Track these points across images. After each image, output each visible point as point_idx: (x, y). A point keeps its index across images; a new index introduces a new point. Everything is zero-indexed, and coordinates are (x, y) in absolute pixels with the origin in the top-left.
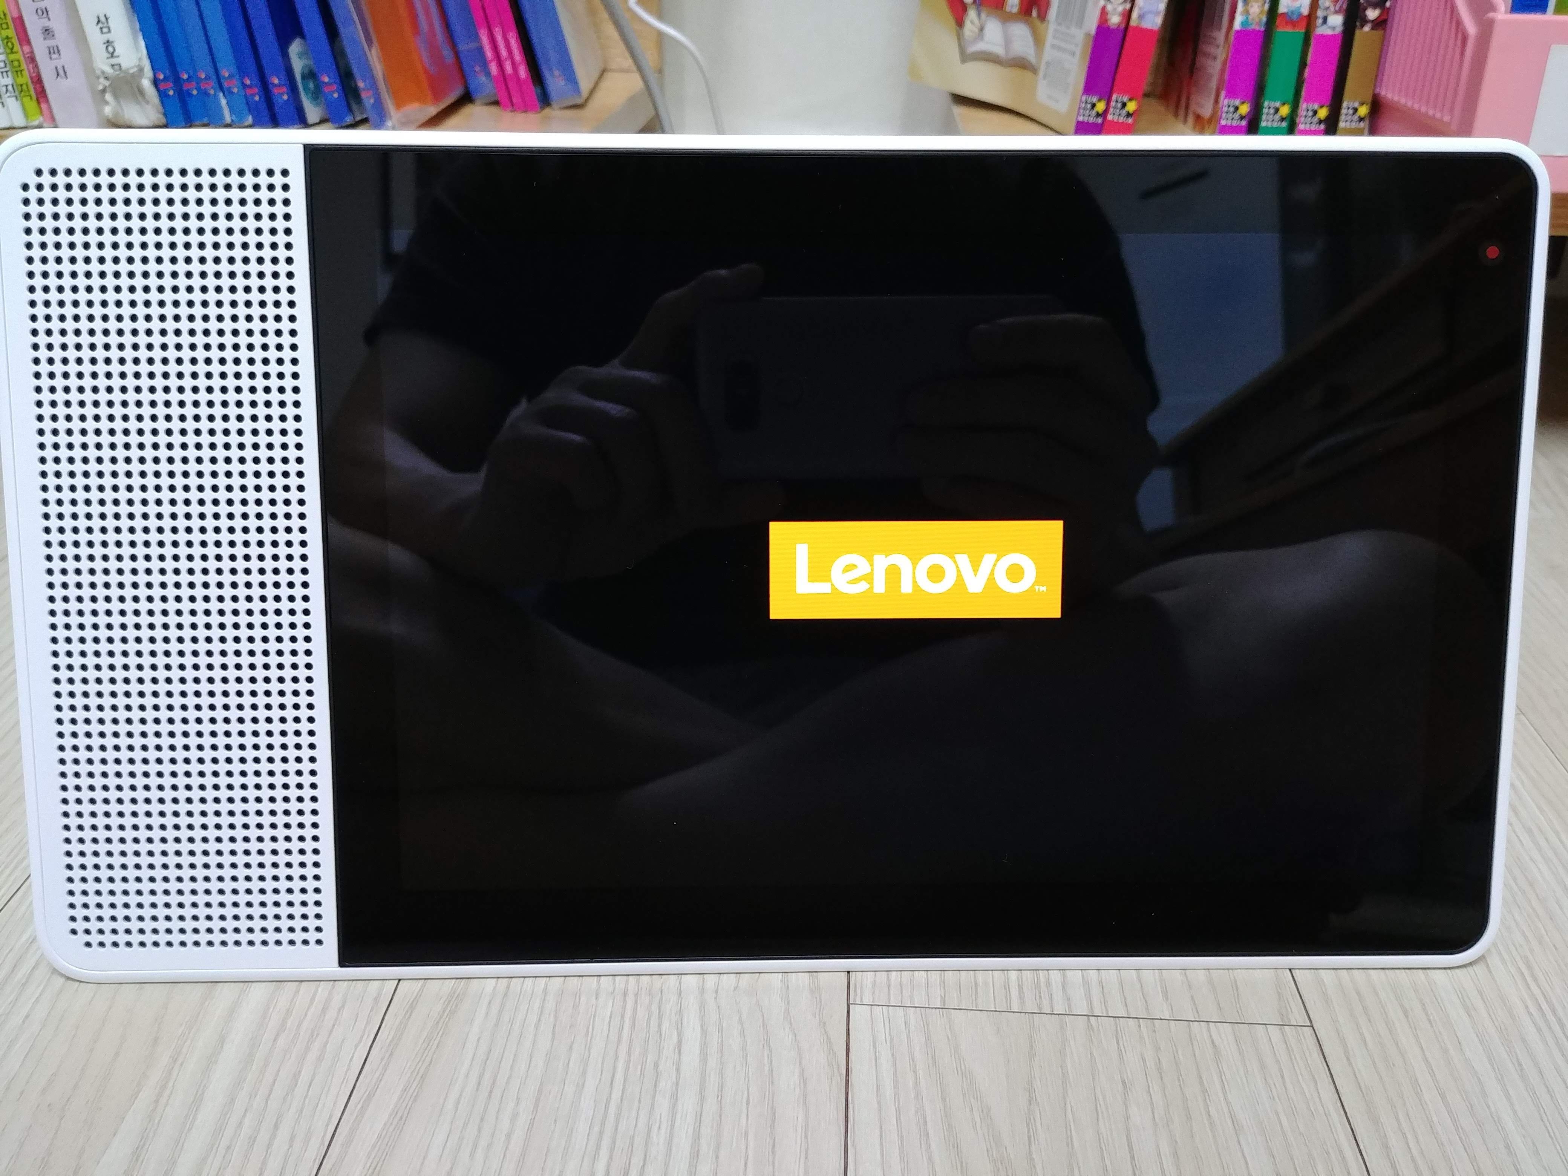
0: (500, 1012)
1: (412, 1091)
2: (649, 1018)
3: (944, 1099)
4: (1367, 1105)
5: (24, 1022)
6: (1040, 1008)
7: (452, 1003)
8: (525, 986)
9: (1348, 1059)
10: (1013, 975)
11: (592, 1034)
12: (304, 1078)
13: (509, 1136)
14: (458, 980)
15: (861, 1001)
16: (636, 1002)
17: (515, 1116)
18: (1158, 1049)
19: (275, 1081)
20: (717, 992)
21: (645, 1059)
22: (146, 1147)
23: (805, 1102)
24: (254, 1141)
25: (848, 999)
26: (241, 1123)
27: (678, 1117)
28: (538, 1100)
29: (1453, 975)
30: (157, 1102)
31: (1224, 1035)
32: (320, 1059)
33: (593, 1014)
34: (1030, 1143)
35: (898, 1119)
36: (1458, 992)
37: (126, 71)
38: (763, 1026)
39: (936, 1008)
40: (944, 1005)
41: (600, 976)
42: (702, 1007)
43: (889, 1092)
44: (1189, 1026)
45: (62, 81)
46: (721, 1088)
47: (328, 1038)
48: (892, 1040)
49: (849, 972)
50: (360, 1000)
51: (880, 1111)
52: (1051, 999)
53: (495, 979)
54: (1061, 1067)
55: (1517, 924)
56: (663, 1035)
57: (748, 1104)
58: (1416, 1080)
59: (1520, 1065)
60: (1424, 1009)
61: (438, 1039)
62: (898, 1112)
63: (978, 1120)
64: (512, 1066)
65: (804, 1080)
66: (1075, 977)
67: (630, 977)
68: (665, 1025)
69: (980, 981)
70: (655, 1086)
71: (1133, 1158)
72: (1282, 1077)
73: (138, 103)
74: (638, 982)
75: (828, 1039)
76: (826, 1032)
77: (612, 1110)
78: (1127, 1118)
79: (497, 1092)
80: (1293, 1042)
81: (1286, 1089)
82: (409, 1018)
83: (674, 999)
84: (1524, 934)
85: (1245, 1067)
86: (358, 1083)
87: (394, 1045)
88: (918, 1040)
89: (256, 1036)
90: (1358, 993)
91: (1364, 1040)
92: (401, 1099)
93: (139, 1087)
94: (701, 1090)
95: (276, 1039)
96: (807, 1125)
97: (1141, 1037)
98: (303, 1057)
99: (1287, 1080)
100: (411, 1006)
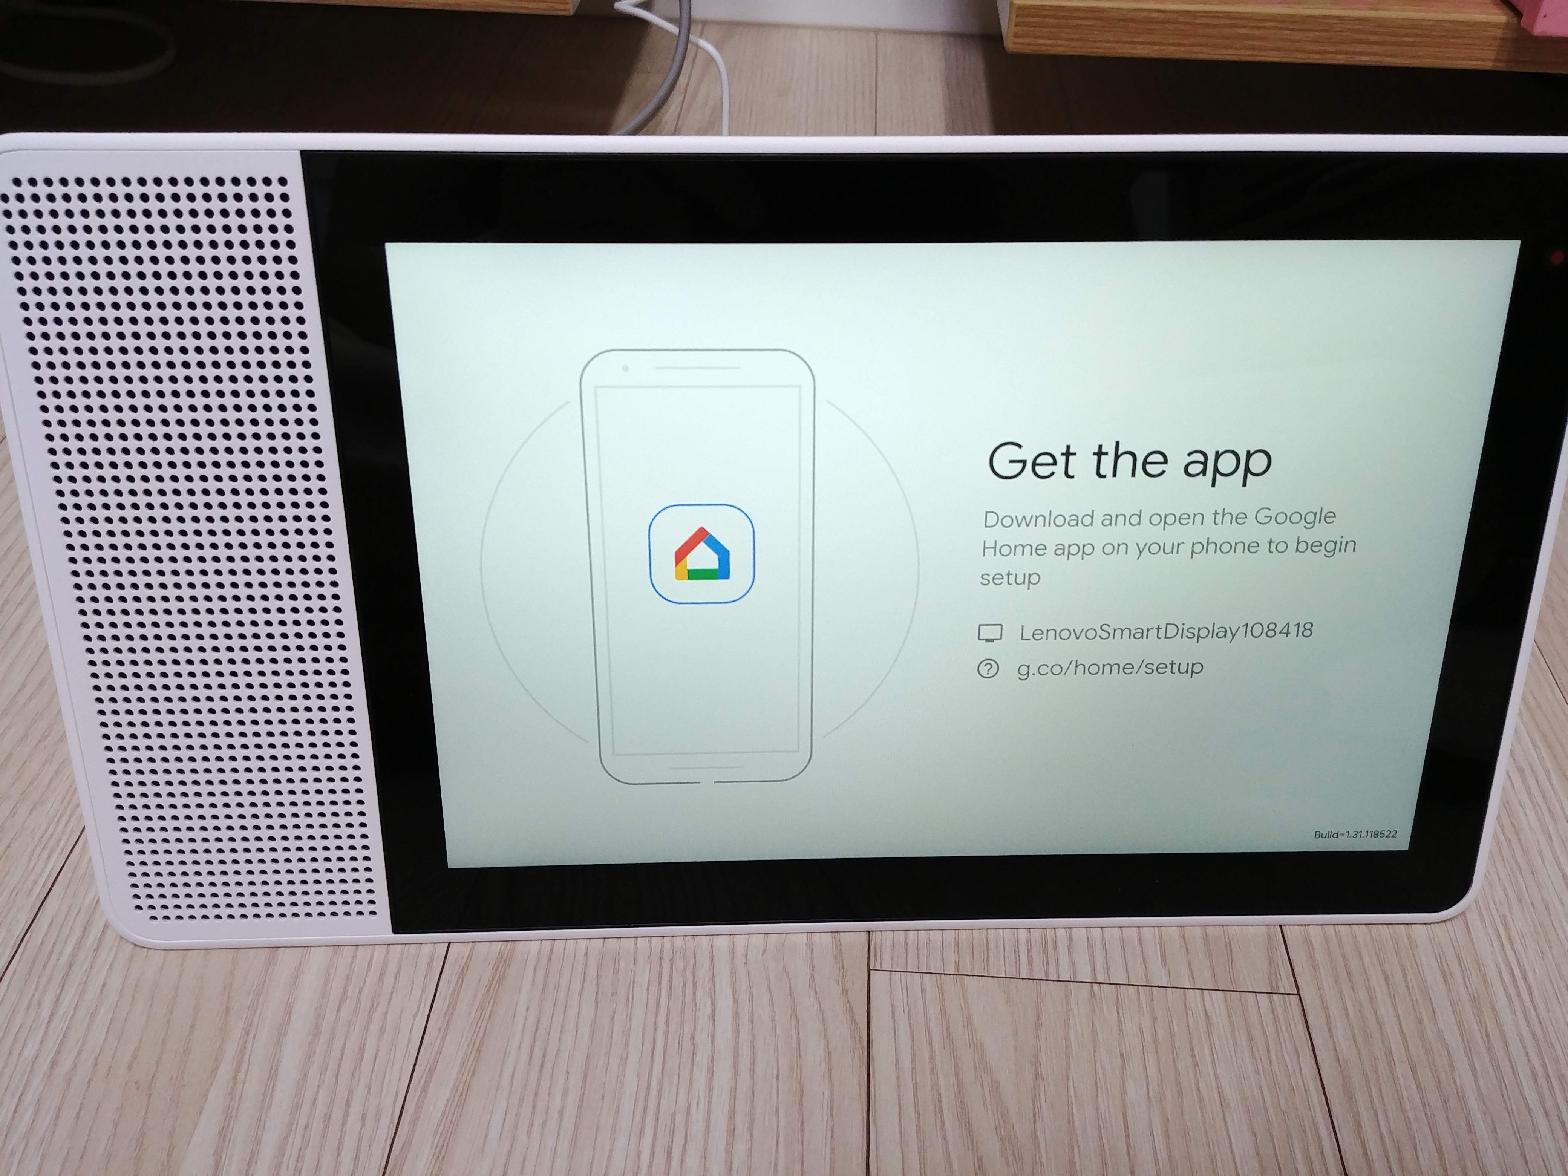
0: (546, 978)
1: (469, 1064)
2: (684, 985)
3: (957, 1075)
4: (1343, 1079)
5: (101, 990)
6: (1047, 974)
7: (500, 968)
8: (566, 948)
9: (1330, 1030)
10: (1023, 937)
11: (632, 1003)
12: (369, 1053)
13: (561, 1113)
14: (504, 943)
16: (671, 967)
17: (565, 1092)
18: (1155, 1019)
19: (342, 1056)
20: (746, 956)
21: (682, 1030)
22: (230, 1127)
23: (830, 1077)
24: (329, 1119)
25: (869, 965)
26: (315, 1101)
27: (715, 1092)
28: (585, 1075)
29: (1433, 932)
30: (235, 1078)
31: (1217, 1004)
32: (382, 1031)
33: (632, 980)
34: (1035, 1121)
35: (915, 1095)
36: (1438, 956)
38: (790, 994)
39: (950, 974)
40: (958, 970)
41: (637, 938)
42: (733, 972)
43: (907, 1065)
44: (1185, 994)
46: (753, 1061)
47: (388, 1008)
48: (909, 1010)
49: (869, 932)
50: (414, 965)
51: (899, 1086)
52: (1058, 964)
54: (1065, 1039)
55: (1499, 878)
56: (698, 1004)
57: (778, 1078)
58: (1391, 1052)
59: (1488, 1036)
60: (1405, 975)
61: (490, 1008)
62: (915, 1085)
63: (988, 1097)
64: (560, 1038)
66: (1081, 939)
67: (665, 939)
68: (700, 993)
69: (992, 944)
71: (1127, 1136)
72: (1268, 1050)
74: (672, 945)
75: (851, 1008)
76: (848, 1002)
77: (654, 1086)
78: (1124, 1093)
79: (548, 1066)
80: (1280, 1011)
81: (1270, 1062)
82: (461, 984)
83: (707, 963)
84: (1505, 890)
85: (1234, 1037)
86: (419, 1057)
87: (450, 1014)
88: (934, 1010)
89: (321, 1006)
90: (1344, 957)
91: (1346, 1010)
92: (460, 1073)
93: (217, 1062)
94: (735, 1063)
95: (339, 1009)
96: (832, 1101)
97: (1140, 1005)
98: (366, 1029)
99: (1273, 1053)
100: (462, 972)
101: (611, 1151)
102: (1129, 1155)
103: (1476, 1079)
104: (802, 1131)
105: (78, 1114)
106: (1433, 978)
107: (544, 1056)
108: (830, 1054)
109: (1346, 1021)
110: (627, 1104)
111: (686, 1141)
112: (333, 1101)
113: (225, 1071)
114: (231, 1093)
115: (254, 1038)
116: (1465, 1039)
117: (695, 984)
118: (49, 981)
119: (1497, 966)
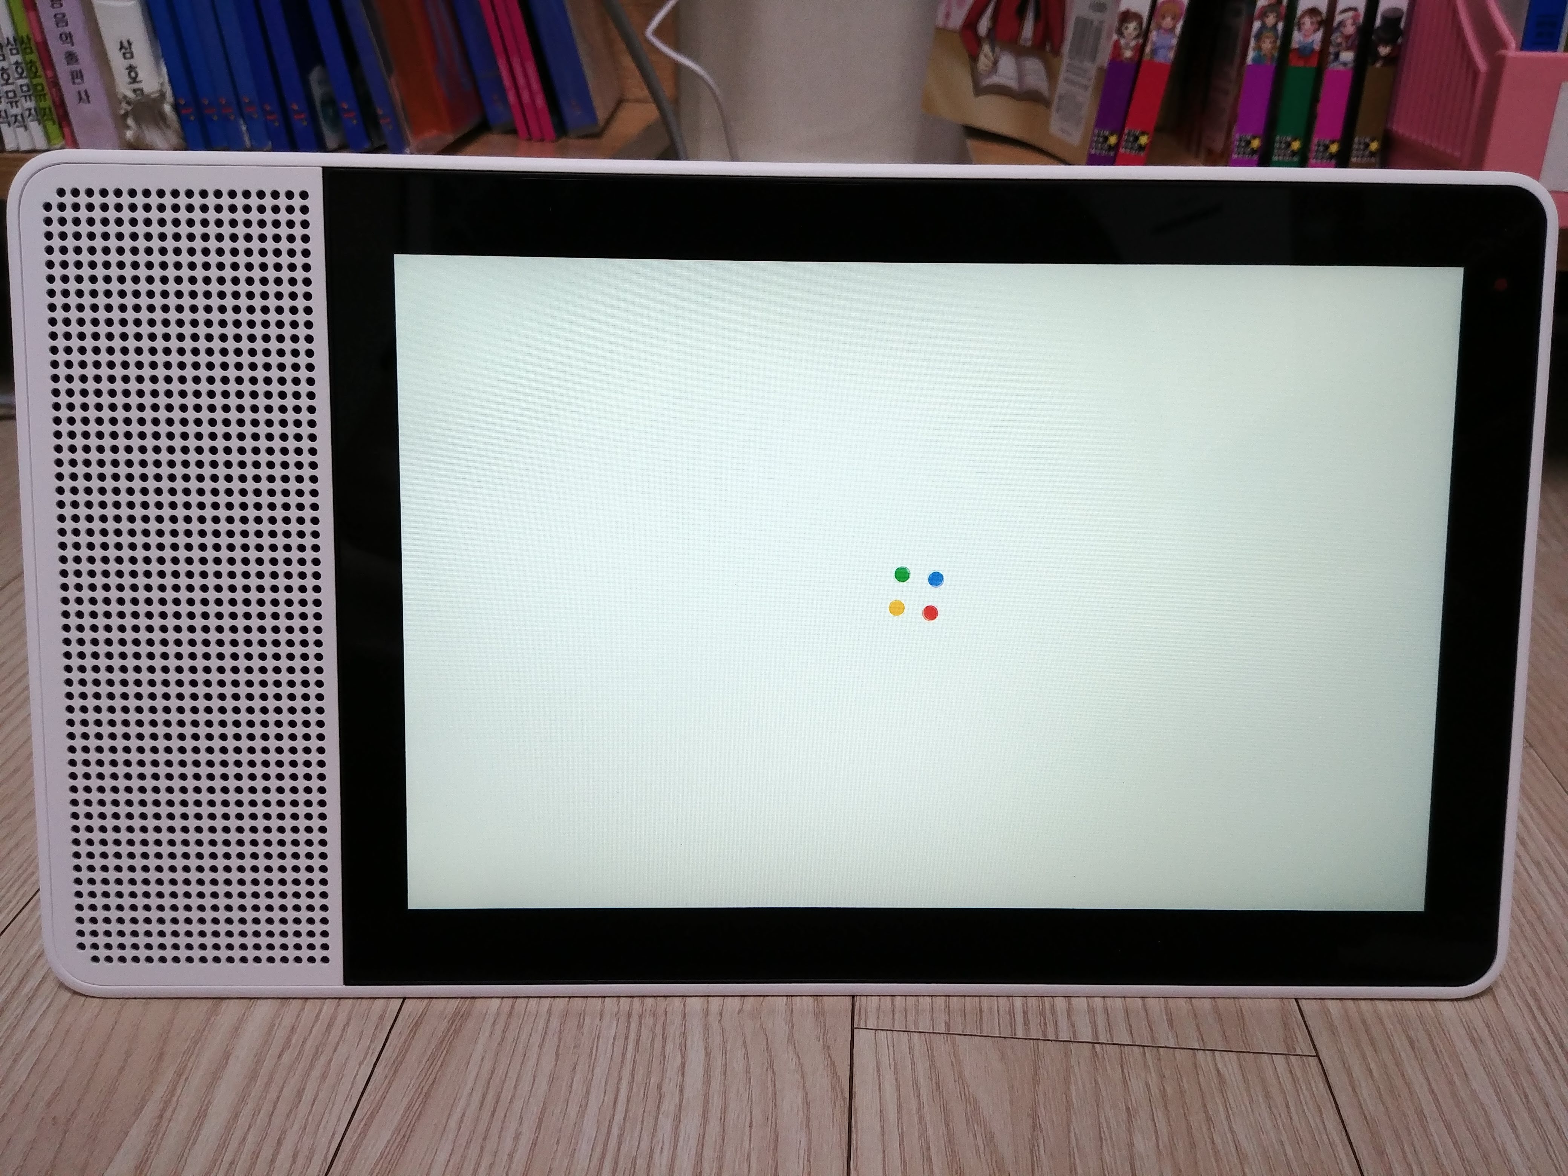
0: (504, 1032)
1: (415, 1109)
2: (653, 1040)
3: (947, 1125)
4: (1373, 1136)
5: (30, 1035)
6: (1044, 1034)
7: (456, 1022)
8: (529, 1006)
9: (1354, 1090)
10: (1018, 1002)
11: (596, 1055)
12: (308, 1096)
13: (511, 1156)
14: (463, 1000)
15: (866, 1025)
16: (640, 1023)
17: (517, 1137)
18: (1162, 1076)
19: (278, 1098)
20: (721, 1014)
21: (648, 1081)
22: (149, 1162)
23: (808, 1127)
24: (257, 1158)
25: (852, 1024)
26: (244, 1138)
27: (681, 1139)
28: (540, 1120)
29: (1459, 1007)
30: (161, 1117)
31: (1229, 1064)
32: (324, 1076)
33: (597, 1033)
34: (1033, 1170)
35: (901, 1144)
36: (1465, 1023)
37: (149, 95)
38: (767, 1049)
39: (940, 1034)
40: (949, 1030)
41: (605, 997)
42: (706, 1028)
43: (892, 1115)
44: (1195, 1055)
45: (85, 106)
46: (724, 1110)
47: (333, 1055)
48: (896, 1065)
49: (853, 997)
50: (365, 1018)
51: (883, 1135)
52: (1056, 1026)
53: (500, 999)
54: (1065, 1094)
55: (1524, 956)
56: (667, 1057)
57: (751, 1127)
58: (1422, 1111)
59: (1526, 1097)
60: (1431, 1041)
61: (441, 1059)
62: (901, 1136)
63: (981, 1145)
64: (516, 1085)
65: (807, 1104)
66: (1080, 1004)
67: (635, 999)
68: (669, 1048)
69: (985, 1007)
70: (658, 1107)
72: (1287, 1106)
73: (160, 128)
74: (643, 1004)
75: (833, 1063)
76: (829, 1056)
77: (615, 1131)
78: (1131, 1145)
79: (500, 1113)
80: (1298, 1072)
81: (1291, 1119)
82: (413, 1036)
83: (678, 1021)
84: (1531, 966)
85: (1250, 1096)
86: (362, 1102)
87: (398, 1063)
88: (922, 1066)
89: (261, 1053)
90: (1364, 1026)
91: (1370, 1071)
92: (404, 1116)
93: (144, 1102)
94: (704, 1112)
95: (280, 1056)
96: (810, 1149)
97: (1146, 1065)
98: (307, 1074)
99: (1292, 1109)
100: (416, 1024)
103: (1519, 1138)
106: (1463, 1045)
107: (497, 1102)
109: (1370, 1081)
110: (584, 1148)
112: (263, 1139)
113: (151, 1110)
114: (154, 1131)
115: (187, 1078)
116: (1502, 1100)
117: (664, 1040)
119: (1531, 1034)
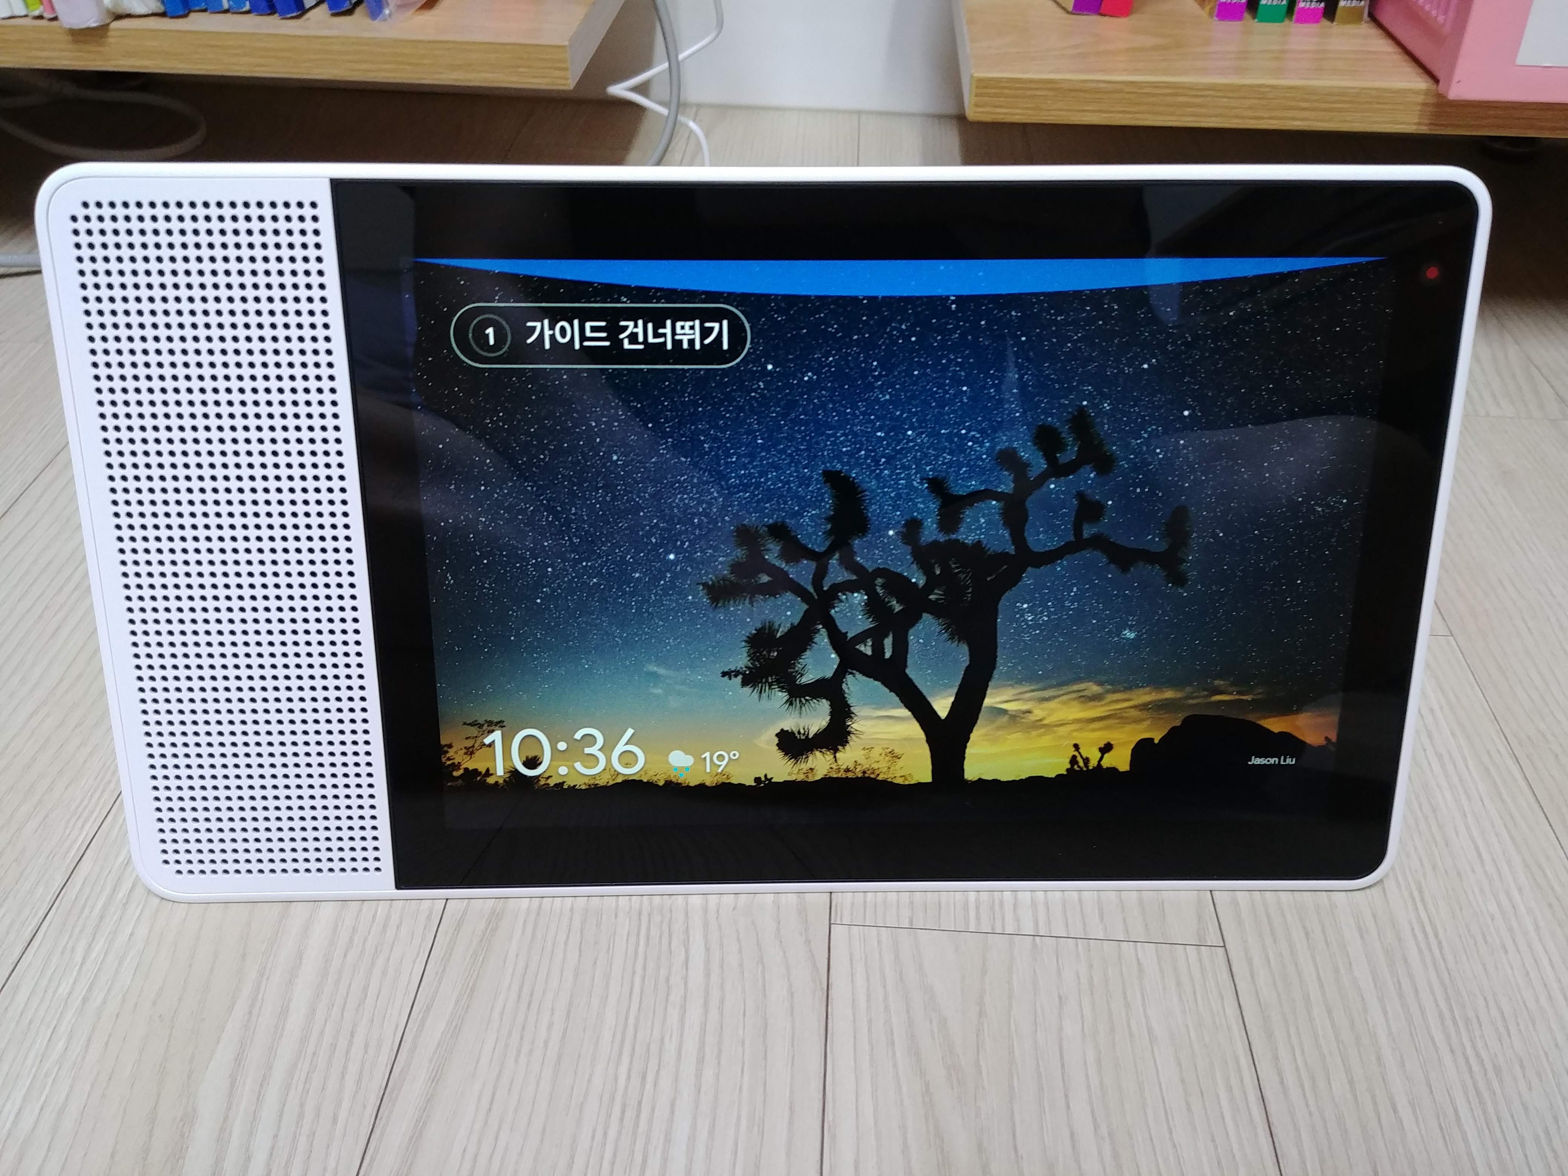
0: (535, 929)
1: (463, 1002)
2: (660, 936)
3: (908, 1012)
4: (1264, 1019)
5: (129, 940)
6: (993, 929)
7: (493, 921)
8: (554, 905)
9: (1253, 977)
10: (972, 896)
11: (613, 950)
12: (372, 992)
13: (546, 1043)
14: (496, 900)
15: (841, 922)
16: (650, 921)
17: (550, 1025)
18: (1091, 966)
19: (347, 994)
20: (718, 911)
21: (658, 974)
22: (245, 1053)
23: (792, 1014)
24: (335, 1048)
25: (830, 920)
26: (322, 1032)
27: (687, 1027)
28: (569, 1011)
29: (1352, 899)
30: (250, 1013)
31: (1148, 954)
32: (384, 973)
33: (613, 931)
34: (978, 1052)
35: (869, 1030)
36: (1355, 914)
38: (758, 945)
39: (904, 928)
40: (912, 925)
41: (618, 896)
42: (706, 925)
43: (862, 1003)
44: (1119, 946)
46: (722, 1001)
47: (390, 954)
48: (866, 957)
49: (831, 895)
50: (414, 919)
51: (854, 1022)
52: (1003, 920)
53: (529, 901)
54: (1008, 983)
55: (1415, 849)
56: (673, 952)
57: (744, 1015)
58: (1308, 996)
59: (1400, 985)
60: (1324, 931)
61: (483, 956)
62: (870, 1022)
63: (936, 1030)
64: (546, 980)
66: (1025, 899)
67: (644, 897)
68: (675, 943)
71: (1063, 1066)
72: (1195, 993)
74: (651, 900)
75: (813, 956)
76: (811, 950)
77: (631, 1021)
78: (1061, 1029)
79: (535, 1005)
80: (1207, 961)
81: (1197, 1004)
82: (457, 935)
83: (682, 918)
84: (1420, 859)
85: (1164, 984)
86: (418, 996)
87: (446, 960)
88: (888, 958)
89: (329, 952)
90: (1268, 916)
91: (1268, 960)
92: (455, 1009)
93: (234, 999)
94: (705, 1003)
95: (345, 955)
96: (793, 1034)
97: (1078, 955)
98: (370, 972)
99: (1199, 996)
100: (458, 924)
101: (591, 1075)
102: (1064, 1081)
103: (1387, 1020)
104: (765, 1059)
105: (107, 1043)
107: (531, 995)
108: (792, 995)
109: (1267, 969)
110: (606, 1036)
111: (659, 1066)
112: (338, 1032)
113: (241, 1006)
114: (246, 1025)
115: (268, 979)
116: (1379, 987)
117: (670, 935)
118: (81, 931)
119: (1411, 924)
